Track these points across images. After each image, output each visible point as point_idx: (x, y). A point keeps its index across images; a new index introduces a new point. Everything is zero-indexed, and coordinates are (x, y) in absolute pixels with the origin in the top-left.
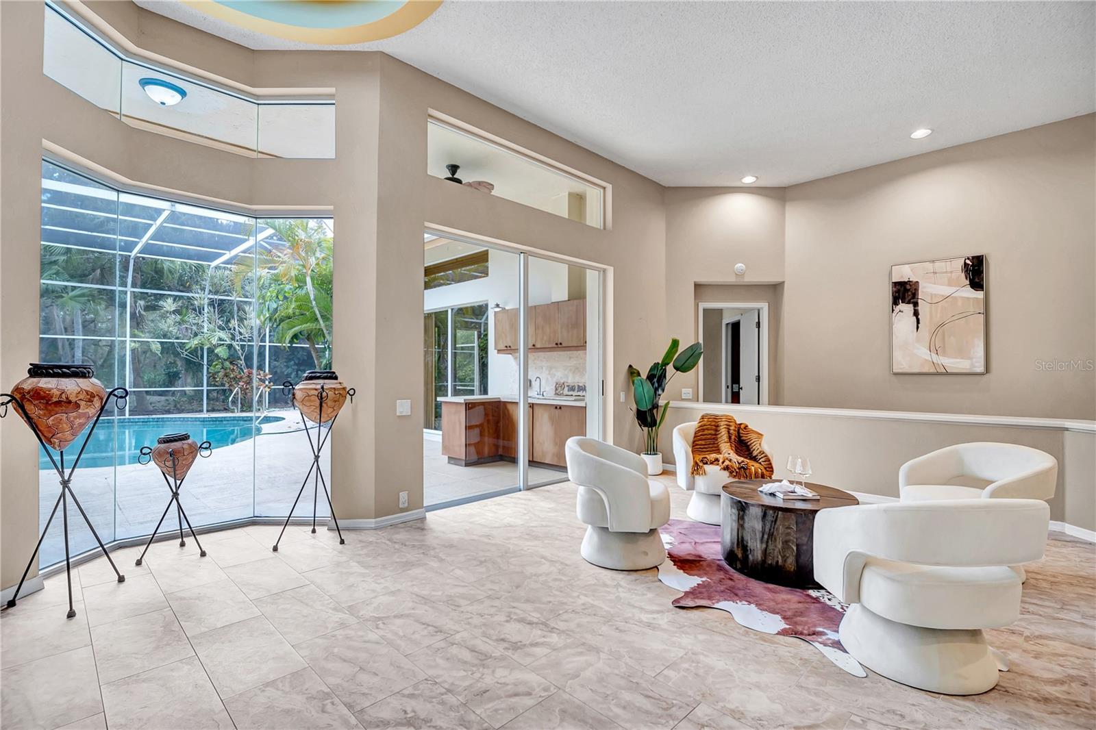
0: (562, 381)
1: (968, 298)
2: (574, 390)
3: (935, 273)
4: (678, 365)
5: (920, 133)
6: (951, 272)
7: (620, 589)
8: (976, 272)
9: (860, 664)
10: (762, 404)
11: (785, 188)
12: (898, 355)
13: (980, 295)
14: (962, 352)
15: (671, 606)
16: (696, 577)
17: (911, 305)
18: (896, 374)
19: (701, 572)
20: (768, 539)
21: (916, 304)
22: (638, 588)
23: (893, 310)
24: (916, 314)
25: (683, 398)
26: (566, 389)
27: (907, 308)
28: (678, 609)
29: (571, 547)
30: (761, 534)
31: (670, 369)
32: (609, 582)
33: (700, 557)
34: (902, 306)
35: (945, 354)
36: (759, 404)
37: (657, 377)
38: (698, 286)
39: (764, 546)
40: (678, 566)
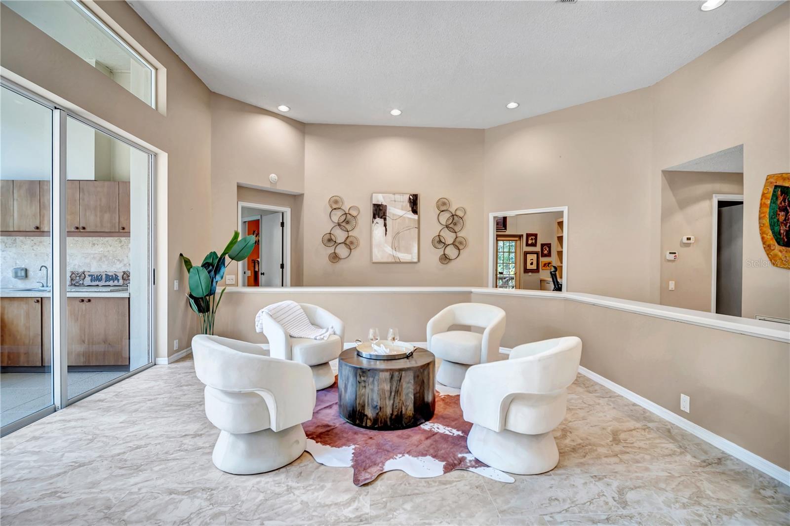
0: (81, 270)
1: (410, 218)
2: (100, 280)
3: (395, 201)
4: (234, 255)
5: (396, 112)
6: (403, 202)
7: (297, 492)
8: (414, 202)
9: (503, 472)
10: (286, 286)
11: (305, 124)
12: (375, 251)
13: (416, 217)
14: (408, 251)
15: (356, 488)
16: (344, 447)
17: (383, 220)
18: (373, 263)
19: (343, 441)
20: (394, 396)
21: (385, 219)
22: (311, 482)
23: (373, 222)
24: (385, 225)
25: (227, 283)
26: (88, 279)
27: (380, 221)
28: (364, 488)
29: (195, 463)
30: (389, 393)
31: (227, 259)
32: (277, 490)
33: (328, 426)
34: (378, 220)
35: (399, 251)
36: (282, 286)
37: (214, 265)
38: (240, 187)
39: (392, 402)
40: (321, 442)
